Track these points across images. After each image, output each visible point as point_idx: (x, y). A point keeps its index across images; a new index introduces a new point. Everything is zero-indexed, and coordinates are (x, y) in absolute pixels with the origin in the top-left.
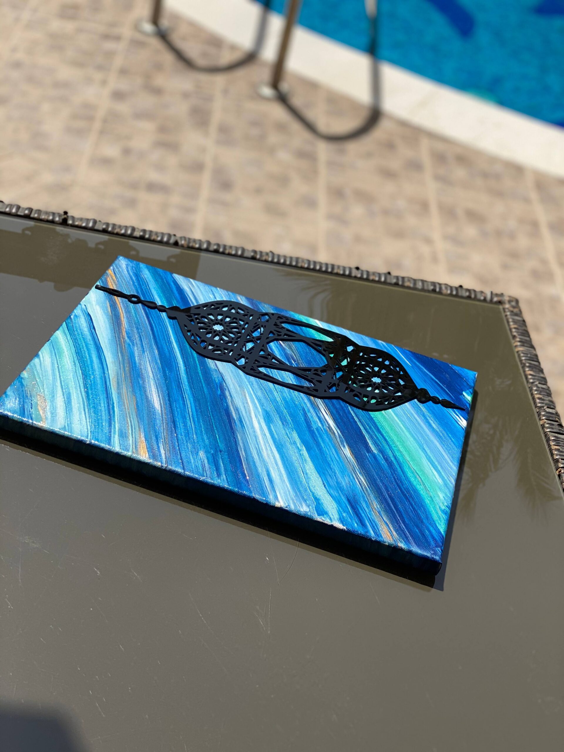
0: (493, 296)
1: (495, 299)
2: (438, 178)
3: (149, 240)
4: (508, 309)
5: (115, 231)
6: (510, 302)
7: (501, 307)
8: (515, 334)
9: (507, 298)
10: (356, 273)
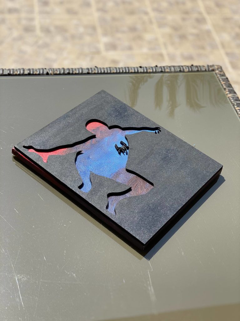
0: (209, 67)
1: (211, 69)
3: (33, 75)
4: (218, 73)
5: (15, 74)
6: (218, 69)
7: (214, 73)
8: (225, 87)
9: (216, 67)
10: (141, 70)
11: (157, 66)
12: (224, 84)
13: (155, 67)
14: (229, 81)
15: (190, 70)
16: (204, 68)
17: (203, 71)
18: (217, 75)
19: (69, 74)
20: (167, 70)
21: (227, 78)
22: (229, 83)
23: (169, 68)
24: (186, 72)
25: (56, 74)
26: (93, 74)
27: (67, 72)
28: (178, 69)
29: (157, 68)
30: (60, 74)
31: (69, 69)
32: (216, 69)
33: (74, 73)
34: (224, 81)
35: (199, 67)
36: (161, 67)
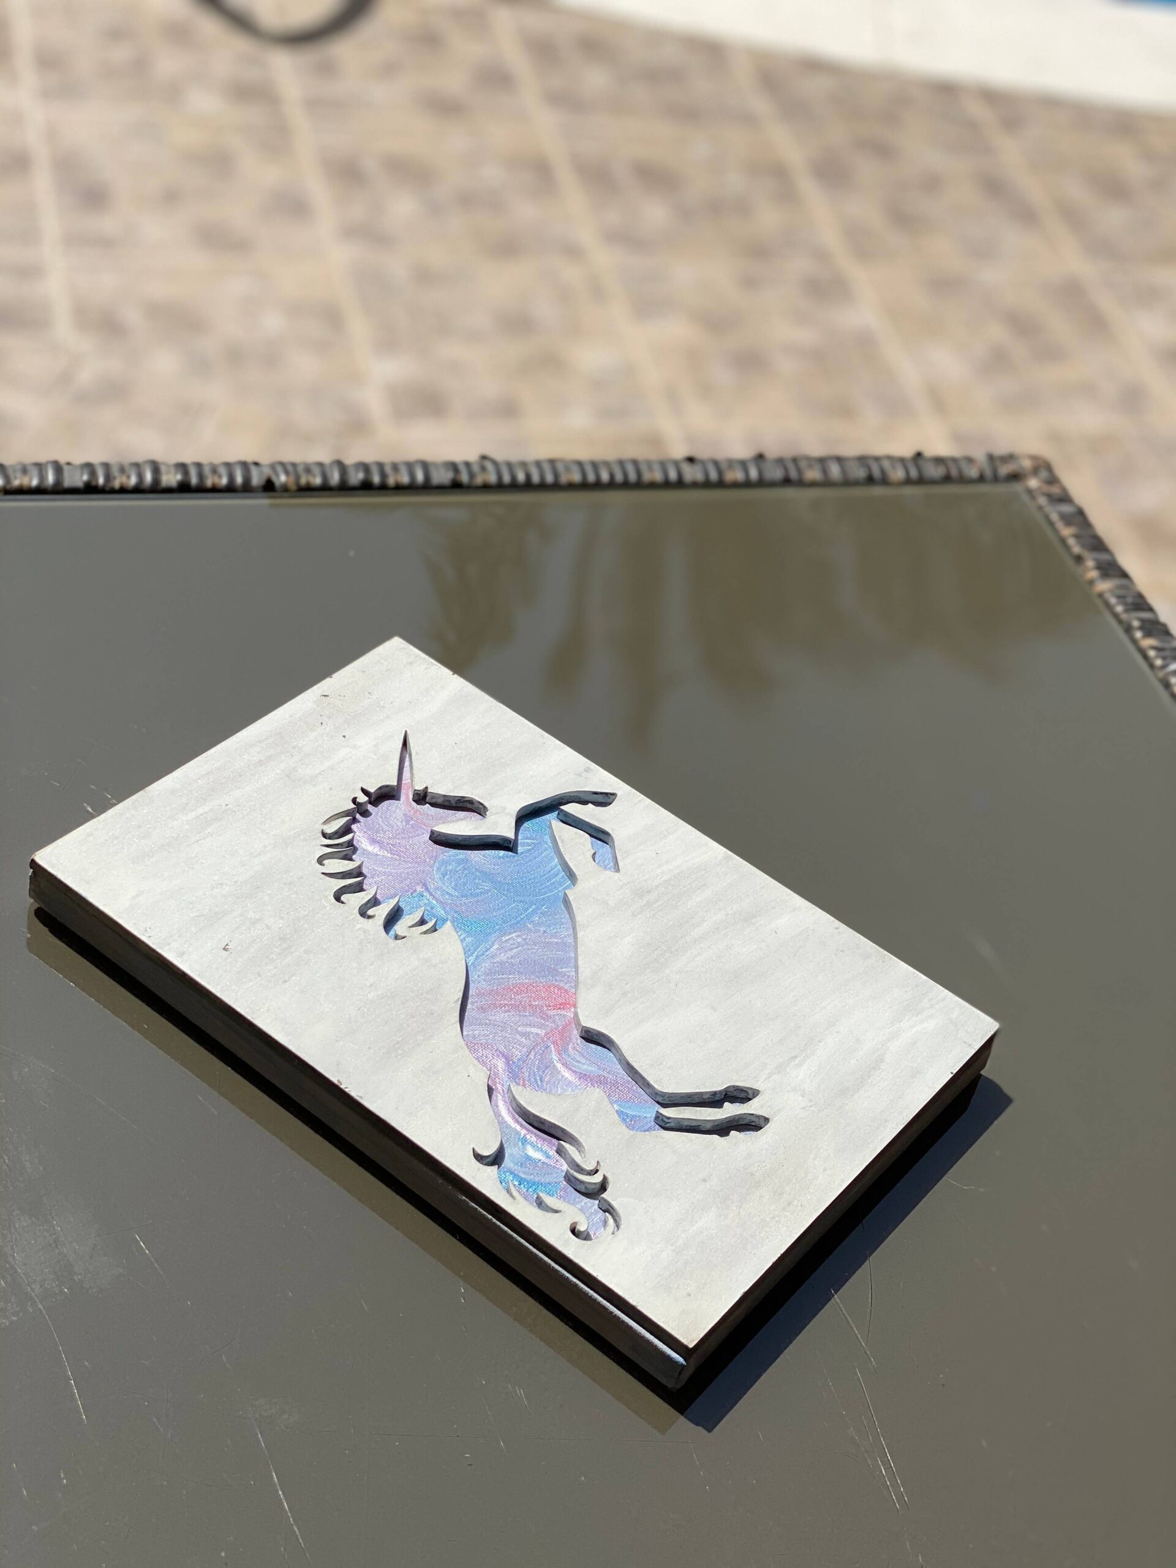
0: (998, 463)
1: (1004, 470)
2: (554, 99)
3: (201, 490)
4: (1037, 489)
5: (117, 484)
6: (1035, 471)
7: (1018, 487)
11: (761, 456)
12: (1072, 535)
13: (753, 460)
14: (1089, 524)
15: (914, 475)
16: (974, 465)
17: (971, 481)
18: (1033, 498)
19: (367, 487)
20: (810, 476)
21: (1080, 512)
22: (1091, 532)
23: (818, 468)
24: (897, 485)
25: (309, 489)
26: (478, 488)
27: (356, 478)
28: (857, 470)
29: (762, 463)
30: (326, 489)
31: (366, 467)
32: (1028, 472)
33: (391, 482)
34: (1067, 523)
35: (950, 463)
36: (780, 460)
